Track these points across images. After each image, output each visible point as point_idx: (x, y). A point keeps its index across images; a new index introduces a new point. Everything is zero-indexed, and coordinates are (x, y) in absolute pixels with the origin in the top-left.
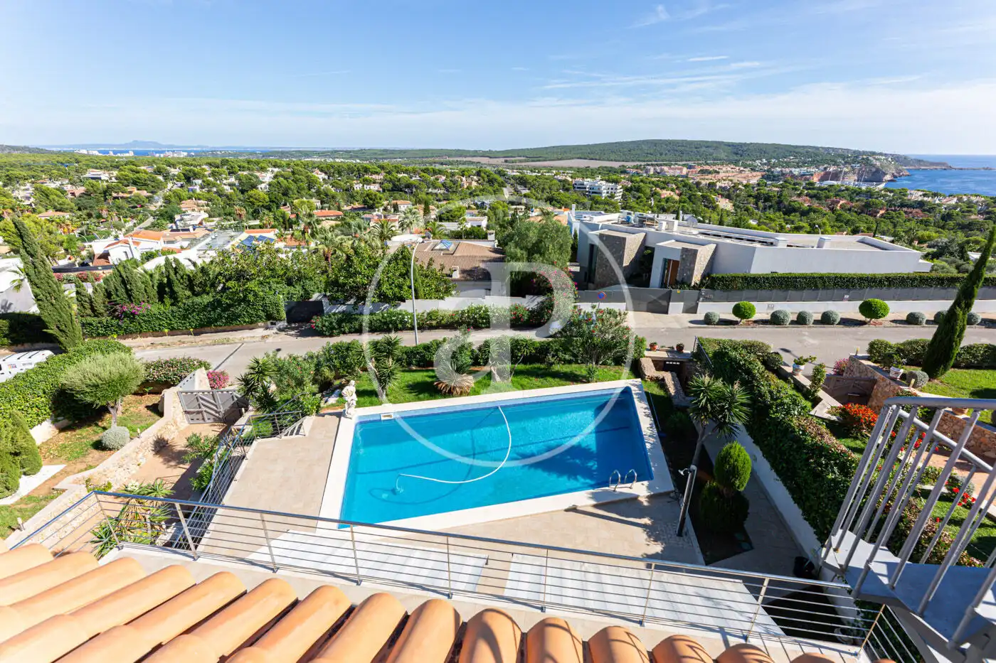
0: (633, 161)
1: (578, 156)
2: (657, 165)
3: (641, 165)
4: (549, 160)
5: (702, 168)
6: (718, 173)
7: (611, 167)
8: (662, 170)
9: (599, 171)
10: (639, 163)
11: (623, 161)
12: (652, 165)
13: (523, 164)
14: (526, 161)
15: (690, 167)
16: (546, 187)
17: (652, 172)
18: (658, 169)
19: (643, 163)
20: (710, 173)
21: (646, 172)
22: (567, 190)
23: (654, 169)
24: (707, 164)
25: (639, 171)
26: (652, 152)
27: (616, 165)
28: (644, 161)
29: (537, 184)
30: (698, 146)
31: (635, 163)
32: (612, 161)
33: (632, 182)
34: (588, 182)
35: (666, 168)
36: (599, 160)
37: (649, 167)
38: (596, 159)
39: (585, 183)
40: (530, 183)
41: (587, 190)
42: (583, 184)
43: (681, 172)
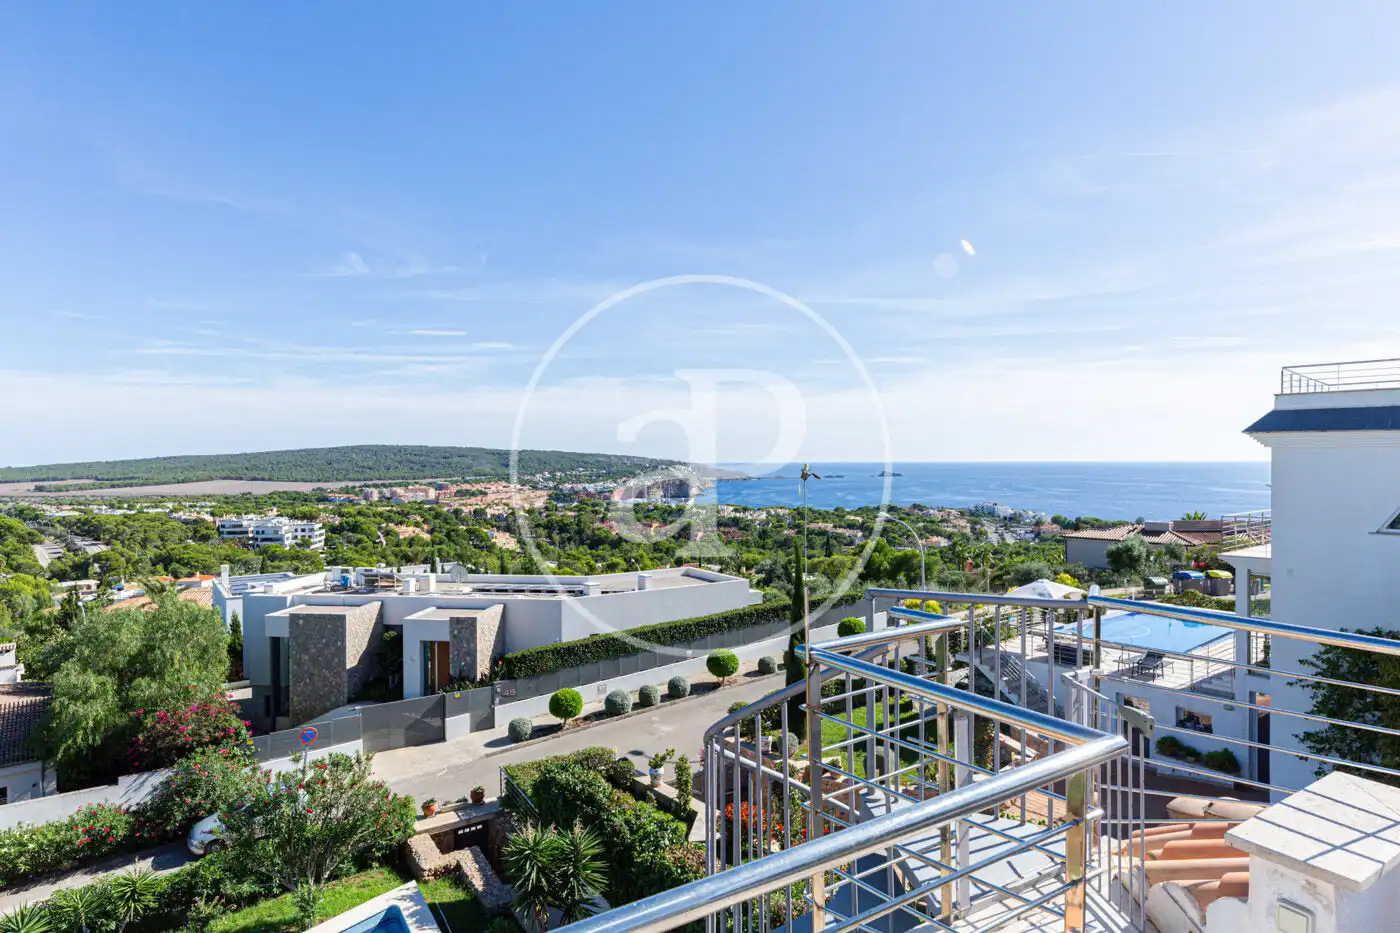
0: (337, 480)
1: (224, 474)
2: (384, 485)
3: (354, 487)
4: (157, 484)
5: (459, 488)
6: (485, 494)
7: (296, 493)
8: (393, 494)
9: (272, 500)
10: (351, 484)
11: (319, 481)
12: (376, 486)
13: (88, 493)
14: (93, 487)
15: (440, 487)
16: (153, 536)
17: (376, 497)
18: (387, 492)
19: (357, 484)
20: (473, 494)
21: (366, 498)
22: (205, 538)
23: (380, 493)
24: (467, 482)
25: (352, 497)
26: (370, 464)
27: (306, 488)
28: (359, 480)
29: (128, 531)
30: (447, 455)
31: (343, 484)
32: (296, 481)
33: (341, 515)
34: (250, 521)
35: (400, 491)
36: (270, 480)
37: (370, 490)
38: (263, 479)
39: (245, 523)
40: (109, 531)
41: (251, 535)
42: (241, 526)
43: (427, 495)
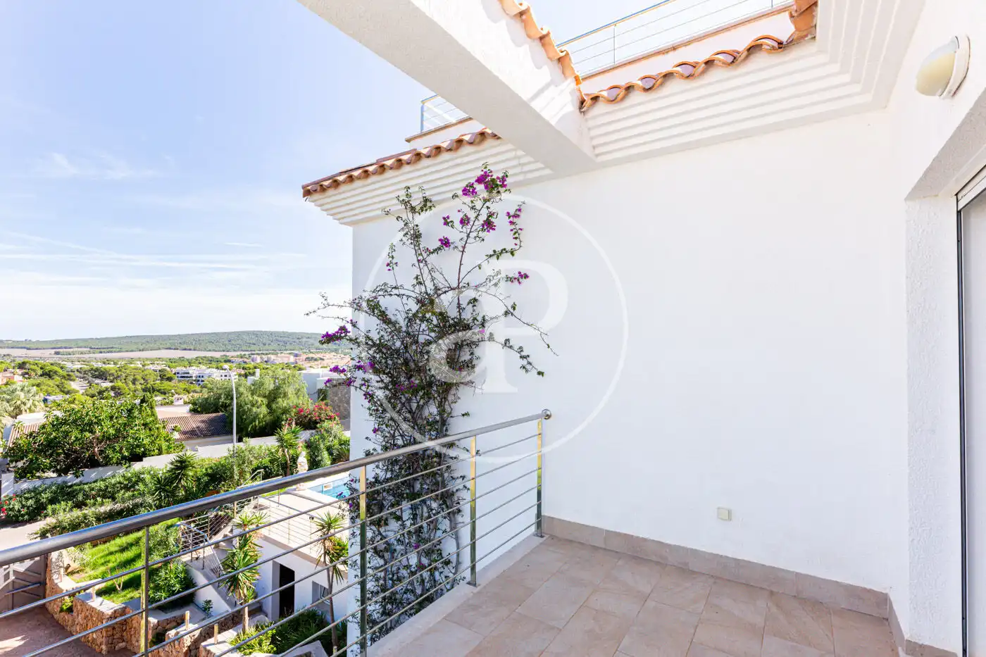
0: (234, 351)
1: (168, 346)
2: (263, 354)
3: (245, 355)
4: (127, 351)
5: (307, 356)
6: (323, 360)
7: (211, 357)
8: (269, 359)
9: (199, 361)
10: (243, 353)
11: (224, 351)
12: (258, 354)
13: (87, 356)
14: (90, 352)
15: (296, 355)
16: (138, 377)
17: (259, 360)
18: (265, 358)
19: (247, 353)
20: (316, 360)
21: (253, 361)
22: (170, 379)
23: (261, 358)
24: (312, 353)
25: (245, 360)
26: (254, 342)
27: (217, 355)
28: (248, 351)
29: (124, 375)
30: (300, 337)
31: (238, 353)
32: (210, 351)
33: (243, 368)
34: (194, 371)
35: (273, 357)
36: (194, 350)
37: (255, 356)
38: (190, 350)
39: (190, 372)
40: (113, 375)
41: (194, 378)
42: (188, 373)
43: (289, 359)
